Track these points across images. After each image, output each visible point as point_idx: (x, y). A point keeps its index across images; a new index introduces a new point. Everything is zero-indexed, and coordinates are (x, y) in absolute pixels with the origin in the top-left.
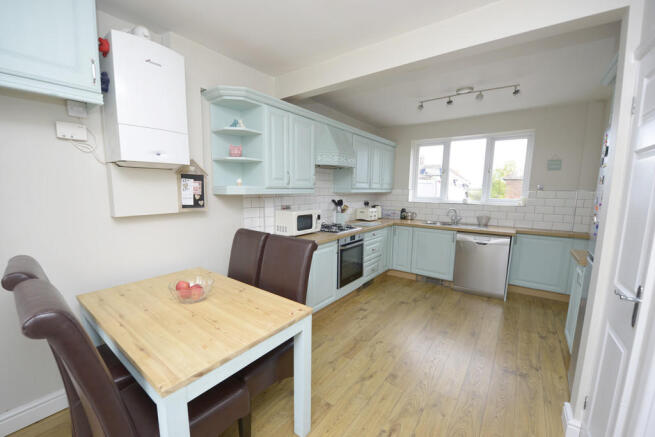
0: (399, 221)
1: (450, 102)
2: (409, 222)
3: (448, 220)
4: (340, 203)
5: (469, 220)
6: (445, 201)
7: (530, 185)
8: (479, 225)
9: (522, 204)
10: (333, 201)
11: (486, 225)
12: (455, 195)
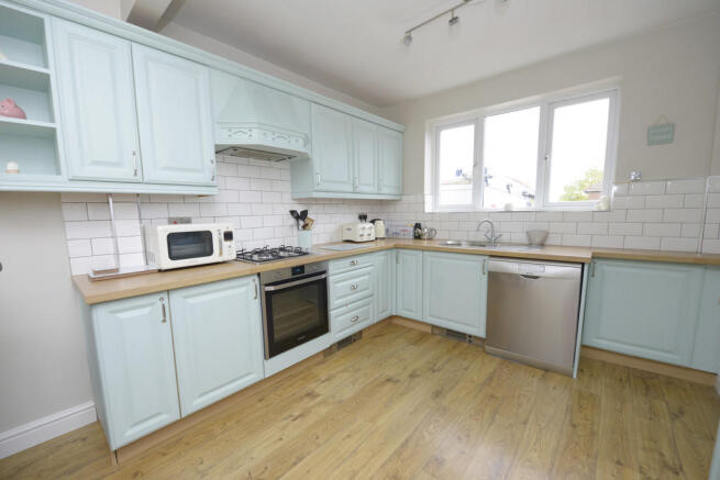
0: (411, 243)
1: (454, 20)
2: (425, 243)
3: (481, 238)
4: (304, 215)
5: (513, 237)
6: (479, 208)
7: (617, 174)
8: (530, 245)
9: (603, 207)
10: (293, 212)
11: (542, 245)
12: (494, 199)
